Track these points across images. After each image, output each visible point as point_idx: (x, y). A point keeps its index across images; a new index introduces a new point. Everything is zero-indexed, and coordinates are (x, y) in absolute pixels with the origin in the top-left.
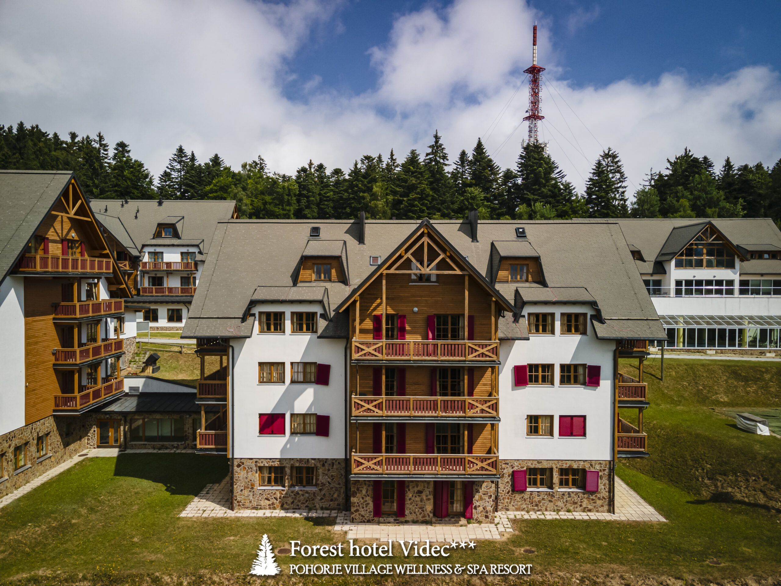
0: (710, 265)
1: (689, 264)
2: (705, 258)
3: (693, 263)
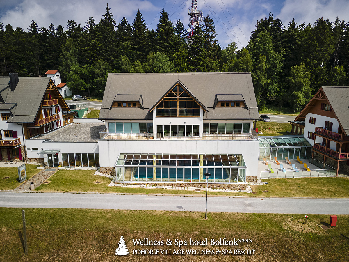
0: (182, 114)
1: (167, 114)
2: (178, 108)
3: (169, 113)
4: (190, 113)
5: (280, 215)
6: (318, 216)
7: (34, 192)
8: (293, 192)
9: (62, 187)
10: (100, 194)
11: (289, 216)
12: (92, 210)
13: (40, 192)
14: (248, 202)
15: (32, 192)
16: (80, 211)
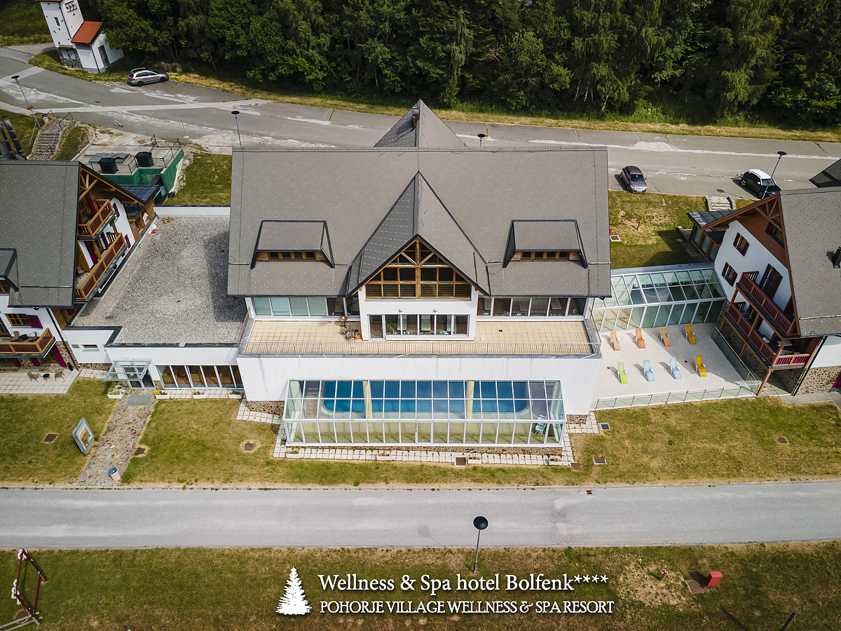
0: (427, 292)
1: (392, 292)
2: (419, 283)
3: (398, 291)
4: (445, 292)
5: (617, 550)
6: (687, 554)
7: (122, 487)
8: (655, 464)
9: (177, 469)
10: (261, 489)
11: (633, 551)
12: (251, 553)
13: (134, 486)
14: (560, 503)
15: (119, 487)
16: (228, 556)
